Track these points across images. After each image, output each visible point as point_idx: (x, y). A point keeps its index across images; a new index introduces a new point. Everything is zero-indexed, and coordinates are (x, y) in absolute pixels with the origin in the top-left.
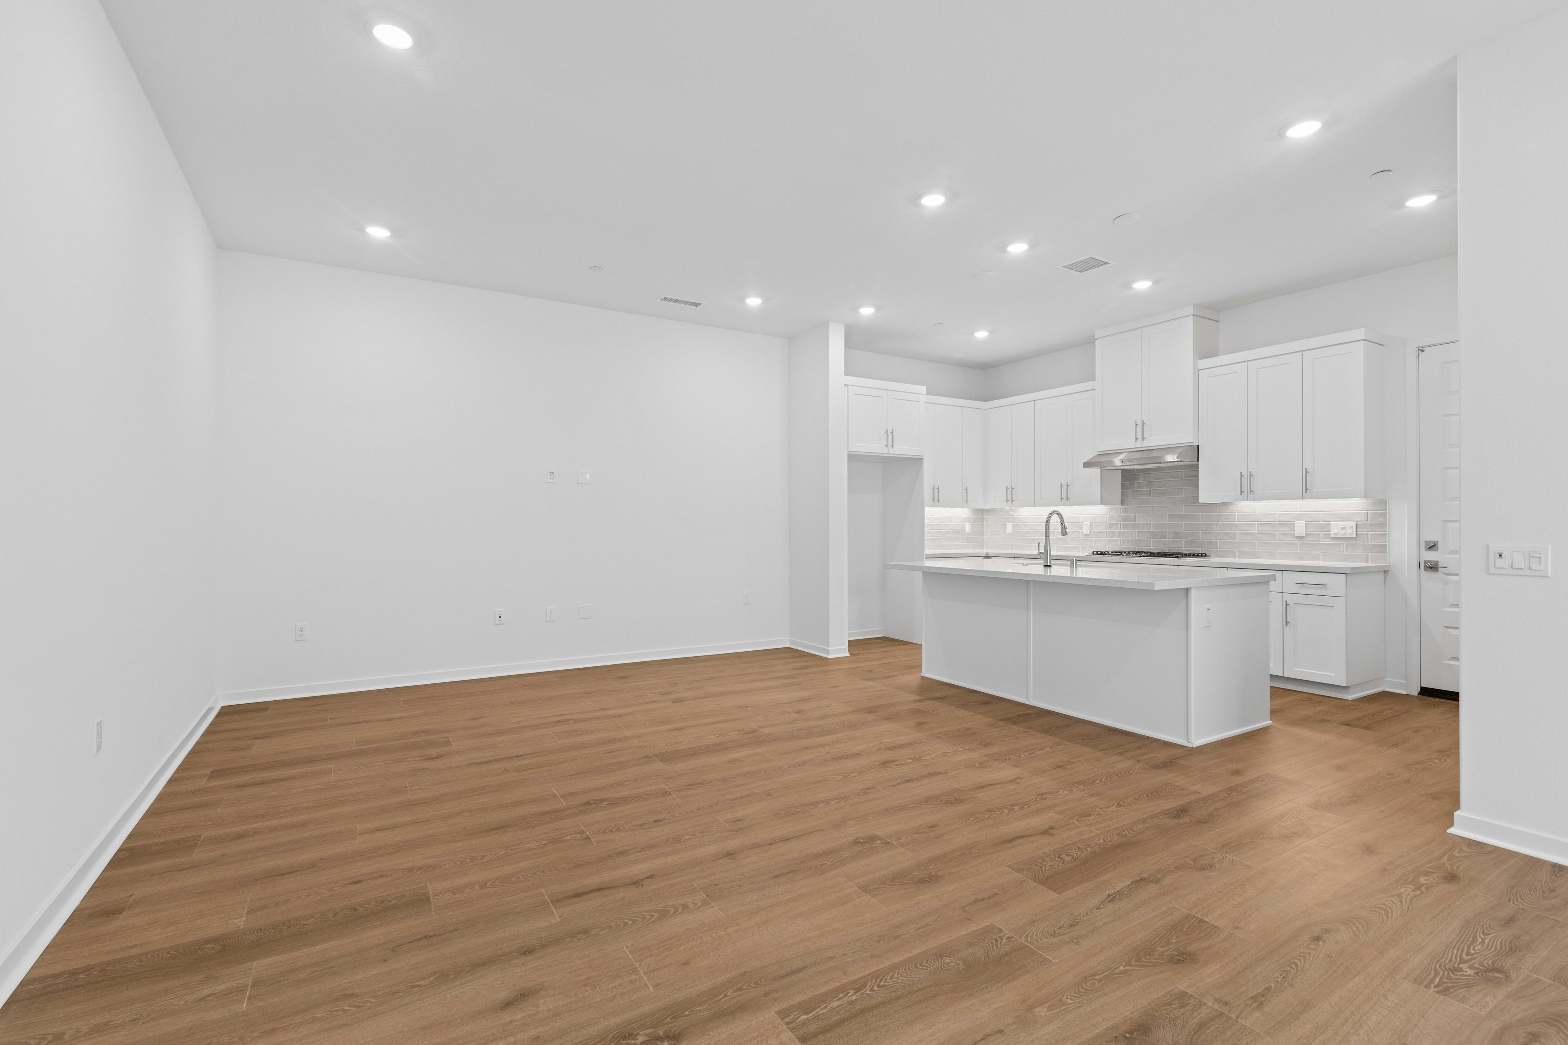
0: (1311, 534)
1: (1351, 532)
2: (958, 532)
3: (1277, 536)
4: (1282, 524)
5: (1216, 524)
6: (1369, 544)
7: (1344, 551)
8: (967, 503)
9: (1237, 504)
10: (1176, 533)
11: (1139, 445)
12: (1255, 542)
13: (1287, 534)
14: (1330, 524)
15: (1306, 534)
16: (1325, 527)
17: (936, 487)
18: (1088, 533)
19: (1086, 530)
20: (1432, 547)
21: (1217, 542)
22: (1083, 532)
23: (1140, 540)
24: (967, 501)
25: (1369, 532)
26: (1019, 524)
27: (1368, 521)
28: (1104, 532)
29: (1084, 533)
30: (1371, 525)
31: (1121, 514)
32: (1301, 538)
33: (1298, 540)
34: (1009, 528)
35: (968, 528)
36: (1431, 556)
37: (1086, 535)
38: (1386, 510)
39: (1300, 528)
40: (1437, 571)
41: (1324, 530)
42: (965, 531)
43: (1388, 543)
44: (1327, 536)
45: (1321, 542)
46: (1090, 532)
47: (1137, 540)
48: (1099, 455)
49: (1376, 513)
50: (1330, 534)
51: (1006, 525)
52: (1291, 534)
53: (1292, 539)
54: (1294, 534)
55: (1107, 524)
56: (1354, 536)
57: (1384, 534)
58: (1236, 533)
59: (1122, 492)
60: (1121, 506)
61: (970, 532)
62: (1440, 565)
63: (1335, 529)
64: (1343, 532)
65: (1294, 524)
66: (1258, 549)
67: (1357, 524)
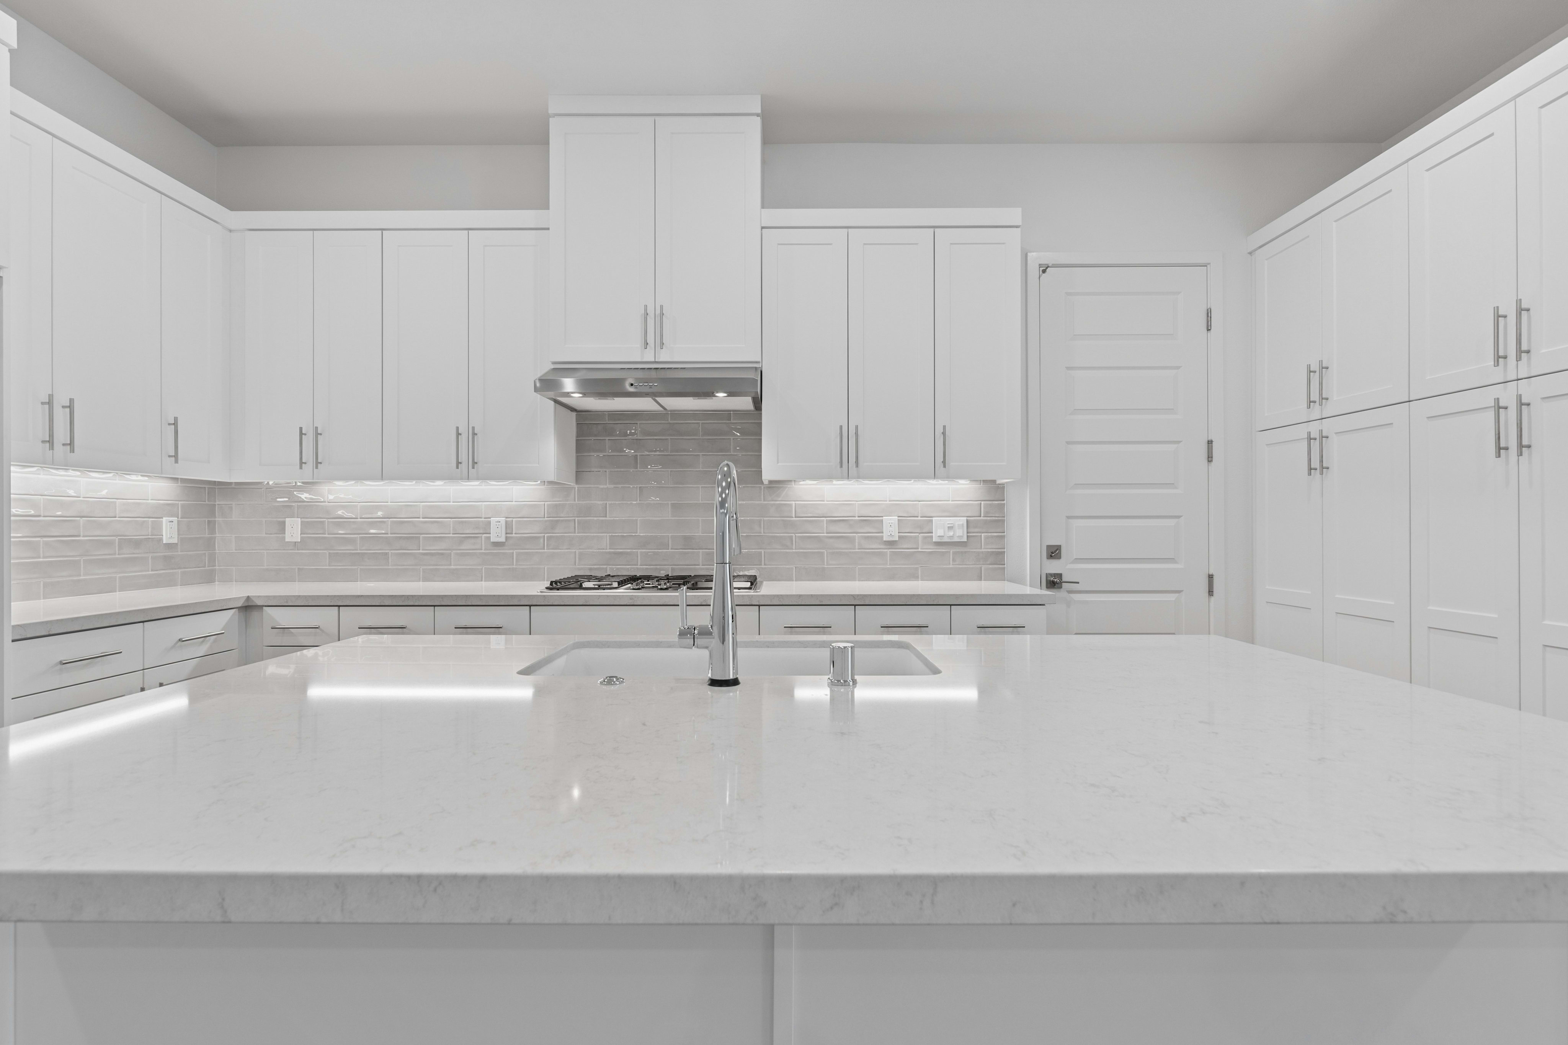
0: (906, 537)
1: (960, 534)
2: (137, 543)
3: (857, 541)
4: (865, 521)
5: (760, 521)
6: (982, 552)
7: (950, 564)
8: (176, 461)
9: (794, 486)
10: (686, 538)
11: (649, 356)
12: (823, 553)
13: (871, 537)
14: (932, 521)
15: (899, 537)
16: (925, 527)
17: (61, 399)
18: (503, 539)
19: (497, 534)
20: (1054, 553)
21: (761, 553)
22: (489, 538)
23: (615, 553)
24: (176, 456)
25: (983, 533)
26: (322, 522)
27: (981, 517)
28: (539, 537)
29: (494, 539)
30: (986, 522)
31: (576, 502)
32: (891, 544)
33: (889, 547)
34: (294, 530)
35: (169, 531)
36: (1054, 567)
37: (497, 544)
38: (1004, 500)
39: (890, 528)
40: (1061, 587)
41: (924, 531)
42: (161, 540)
43: (1006, 550)
44: (928, 539)
45: (920, 550)
46: (506, 538)
47: (610, 553)
48: (554, 369)
49: (990, 505)
50: (932, 537)
51: (284, 522)
52: (876, 537)
53: (880, 547)
54: (882, 537)
55: (546, 521)
56: (965, 539)
57: (1001, 536)
58: (792, 536)
59: (578, 458)
60: (576, 486)
61: (175, 541)
62: (1064, 579)
63: (939, 531)
64: (951, 534)
65: (882, 521)
66: (827, 565)
67: (967, 521)
